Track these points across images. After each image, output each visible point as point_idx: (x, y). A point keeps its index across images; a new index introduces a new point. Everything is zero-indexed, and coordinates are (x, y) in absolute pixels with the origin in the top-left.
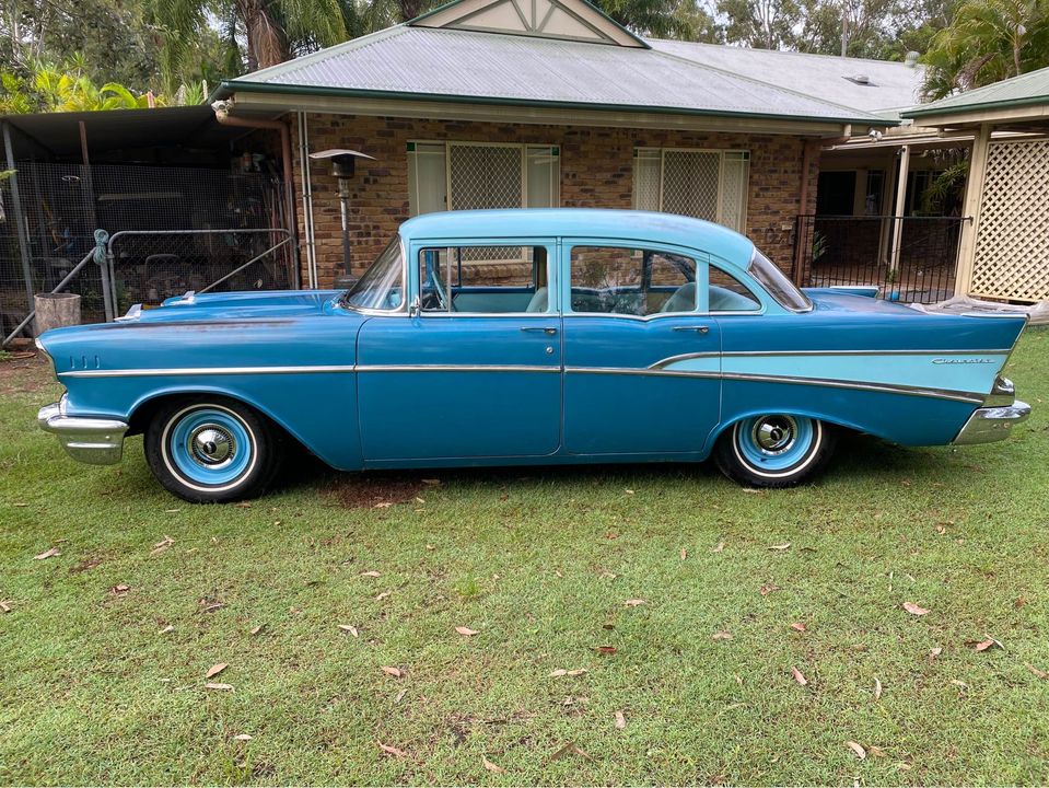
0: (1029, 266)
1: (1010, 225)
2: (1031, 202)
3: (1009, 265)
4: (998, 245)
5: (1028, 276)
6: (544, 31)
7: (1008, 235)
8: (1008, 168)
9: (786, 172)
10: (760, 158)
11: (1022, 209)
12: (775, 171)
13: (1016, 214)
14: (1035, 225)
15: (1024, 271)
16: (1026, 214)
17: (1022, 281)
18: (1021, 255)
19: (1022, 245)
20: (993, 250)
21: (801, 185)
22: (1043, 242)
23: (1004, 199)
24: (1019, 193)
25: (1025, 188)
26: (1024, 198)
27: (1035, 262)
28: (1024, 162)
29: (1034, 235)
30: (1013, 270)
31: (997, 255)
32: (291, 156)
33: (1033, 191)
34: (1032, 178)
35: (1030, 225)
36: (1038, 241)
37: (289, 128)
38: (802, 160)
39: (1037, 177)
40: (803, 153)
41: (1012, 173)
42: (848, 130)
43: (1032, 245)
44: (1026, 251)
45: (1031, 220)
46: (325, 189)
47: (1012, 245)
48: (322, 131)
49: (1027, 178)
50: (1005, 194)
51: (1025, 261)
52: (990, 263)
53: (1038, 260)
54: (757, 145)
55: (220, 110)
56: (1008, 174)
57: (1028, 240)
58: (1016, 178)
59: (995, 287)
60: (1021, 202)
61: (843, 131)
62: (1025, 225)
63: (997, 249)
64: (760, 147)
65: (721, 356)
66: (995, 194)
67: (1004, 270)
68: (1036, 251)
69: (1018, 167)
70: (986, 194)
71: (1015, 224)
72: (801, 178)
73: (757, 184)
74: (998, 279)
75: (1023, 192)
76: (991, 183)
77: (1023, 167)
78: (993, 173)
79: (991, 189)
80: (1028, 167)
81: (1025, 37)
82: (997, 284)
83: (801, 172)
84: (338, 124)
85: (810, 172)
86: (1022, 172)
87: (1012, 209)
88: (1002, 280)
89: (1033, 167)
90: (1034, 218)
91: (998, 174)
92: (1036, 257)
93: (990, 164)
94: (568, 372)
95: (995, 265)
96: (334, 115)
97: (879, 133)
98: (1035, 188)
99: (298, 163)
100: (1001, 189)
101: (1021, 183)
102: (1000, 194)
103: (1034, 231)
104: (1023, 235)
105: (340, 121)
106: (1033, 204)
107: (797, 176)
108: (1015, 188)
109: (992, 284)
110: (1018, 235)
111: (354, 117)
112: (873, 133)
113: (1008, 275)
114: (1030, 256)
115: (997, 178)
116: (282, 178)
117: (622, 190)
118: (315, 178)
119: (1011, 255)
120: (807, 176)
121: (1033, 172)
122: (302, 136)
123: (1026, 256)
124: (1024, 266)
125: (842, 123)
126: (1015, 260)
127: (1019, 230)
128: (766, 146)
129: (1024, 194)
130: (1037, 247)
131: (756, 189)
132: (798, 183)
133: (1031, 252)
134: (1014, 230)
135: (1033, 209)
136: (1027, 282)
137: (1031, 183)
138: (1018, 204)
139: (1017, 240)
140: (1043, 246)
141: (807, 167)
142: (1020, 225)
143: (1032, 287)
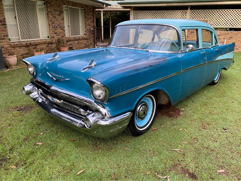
10: (86, 11)
12: (89, 15)
38: (93, 12)
69: (140, 17)
73: (87, 18)
83: (93, 15)
89: (143, 16)
91: (136, 18)
93: (134, 16)
112: (108, 7)
117: (62, 17)
128: (87, 8)
131: (86, 19)
132: (93, 18)
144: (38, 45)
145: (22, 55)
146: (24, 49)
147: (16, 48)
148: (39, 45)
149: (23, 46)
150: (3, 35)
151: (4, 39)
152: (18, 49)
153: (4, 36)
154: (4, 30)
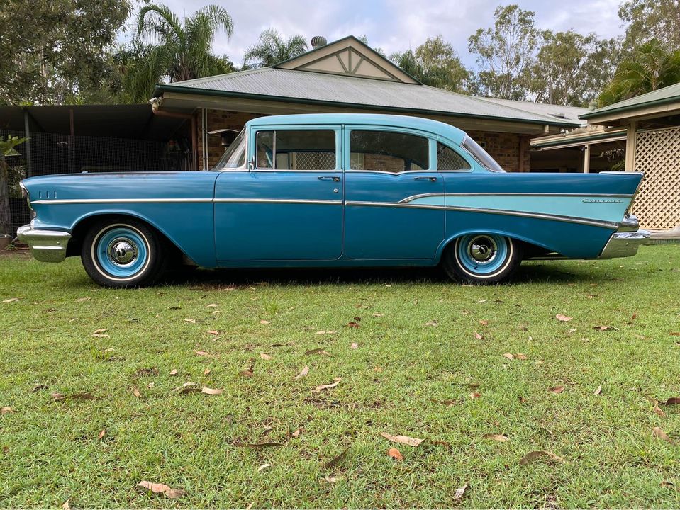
0: (668, 208)
1: (654, 182)
2: (666, 167)
3: (655, 208)
4: (647, 195)
5: (668, 214)
6: (356, 73)
7: (653, 189)
8: (650, 147)
9: (509, 155)
10: (491, 146)
11: (661, 172)
12: (502, 155)
13: (657, 175)
14: (670, 181)
15: (665, 211)
16: (664, 175)
17: (664, 218)
18: (662, 201)
19: (662, 195)
20: (644, 199)
21: (519, 164)
22: (676, 191)
23: (649, 166)
24: (658, 162)
25: (661, 159)
26: (661, 165)
27: (672, 205)
28: (659, 143)
29: (669, 188)
30: (658, 211)
31: (647, 202)
32: (197, 135)
33: (666, 160)
34: (665, 152)
35: (666, 182)
36: (672, 191)
37: (196, 118)
38: (519, 149)
39: (668, 151)
40: (519, 145)
41: (652, 150)
42: (547, 129)
43: (669, 194)
44: (665, 198)
45: (667, 178)
46: (217, 155)
47: (656, 195)
48: (216, 121)
49: (662, 152)
50: (649, 164)
51: (665, 204)
52: (643, 208)
53: (674, 203)
54: (490, 138)
55: (154, 103)
56: (650, 150)
57: (666, 191)
58: (655, 153)
59: (647, 223)
60: (660, 167)
61: (544, 130)
62: (663, 182)
63: (647, 198)
64: (491, 139)
65: (444, 195)
66: (643, 164)
67: (652, 211)
68: (672, 198)
69: (656, 146)
70: (637, 164)
71: (657, 182)
72: (519, 160)
74: (649, 217)
75: (660, 161)
76: (640, 157)
77: (659, 146)
78: (640, 151)
79: (640, 161)
80: (662, 145)
81: (658, 79)
82: (648, 221)
83: (519, 156)
84: (226, 117)
85: (525, 157)
86: (659, 149)
87: (654, 172)
88: (652, 217)
89: (666, 145)
90: (669, 177)
91: (644, 151)
92: (672, 201)
93: (638, 145)
94: (348, 205)
95: (646, 208)
96: (224, 111)
97: (567, 131)
98: (668, 158)
99: (201, 139)
100: (646, 160)
101: (658, 156)
102: (646, 163)
103: (670, 185)
104: (663, 188)
105: (228, 115)
106: (667, 168)
107: (516, 158)
108: (655, 159)
109: (646, 221)
110: (660, 189)
111: (236, 113)
112: (563, 131)
113: (655, 214)
114: (668, 201)
115: (643, 154)
116: (191, 150)
118: (211, 148)
119: (656, 201)
120: (522, 159)
121: (665, 148)
122: (204, 123)
123: (665, 201)
124: (665, 208)
125: (543, 124)
126: (659, 204)
127: (660, 185)
128: (495, 140)
129: (661, 162)
130: (673, 195)
132: (517, 163)
133: (669, 198)
134: (657, 186)
135: (667, 171)
136: (668, 218)
137: (665, 155)
138: (658, 169)
139: (659, 192)
140: (676, 194)
141: (522, 153)
142: (660, 182)
143: (671, 221)
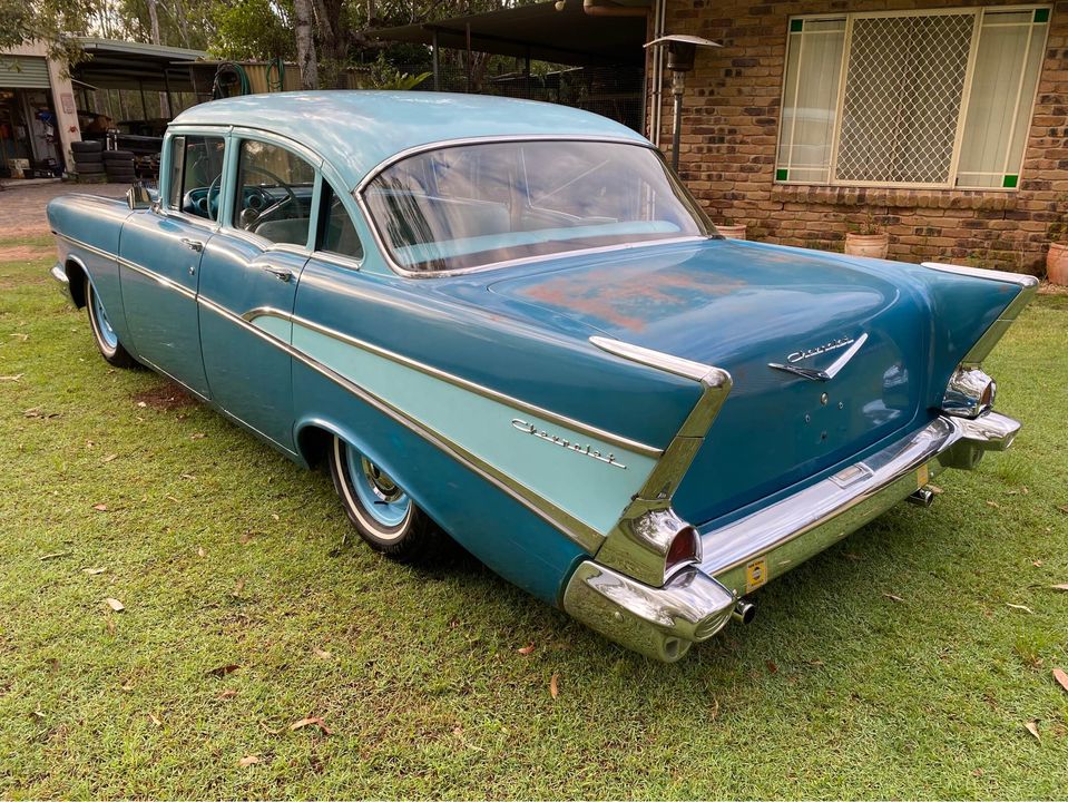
48: (682, 15)
65: (291, 321)
94: (199, 303)
99: (652, 55)
118: (668, 73)
144: (906, 209)
145: (809, 234)
146: (825, 216)
147: (790, 207)
148: (919, 212)
149: (824, 204)
150: (753, 156)
151: (751, 170)
152: (800, 212)
153: (756, 160)
154: (762, 140)
